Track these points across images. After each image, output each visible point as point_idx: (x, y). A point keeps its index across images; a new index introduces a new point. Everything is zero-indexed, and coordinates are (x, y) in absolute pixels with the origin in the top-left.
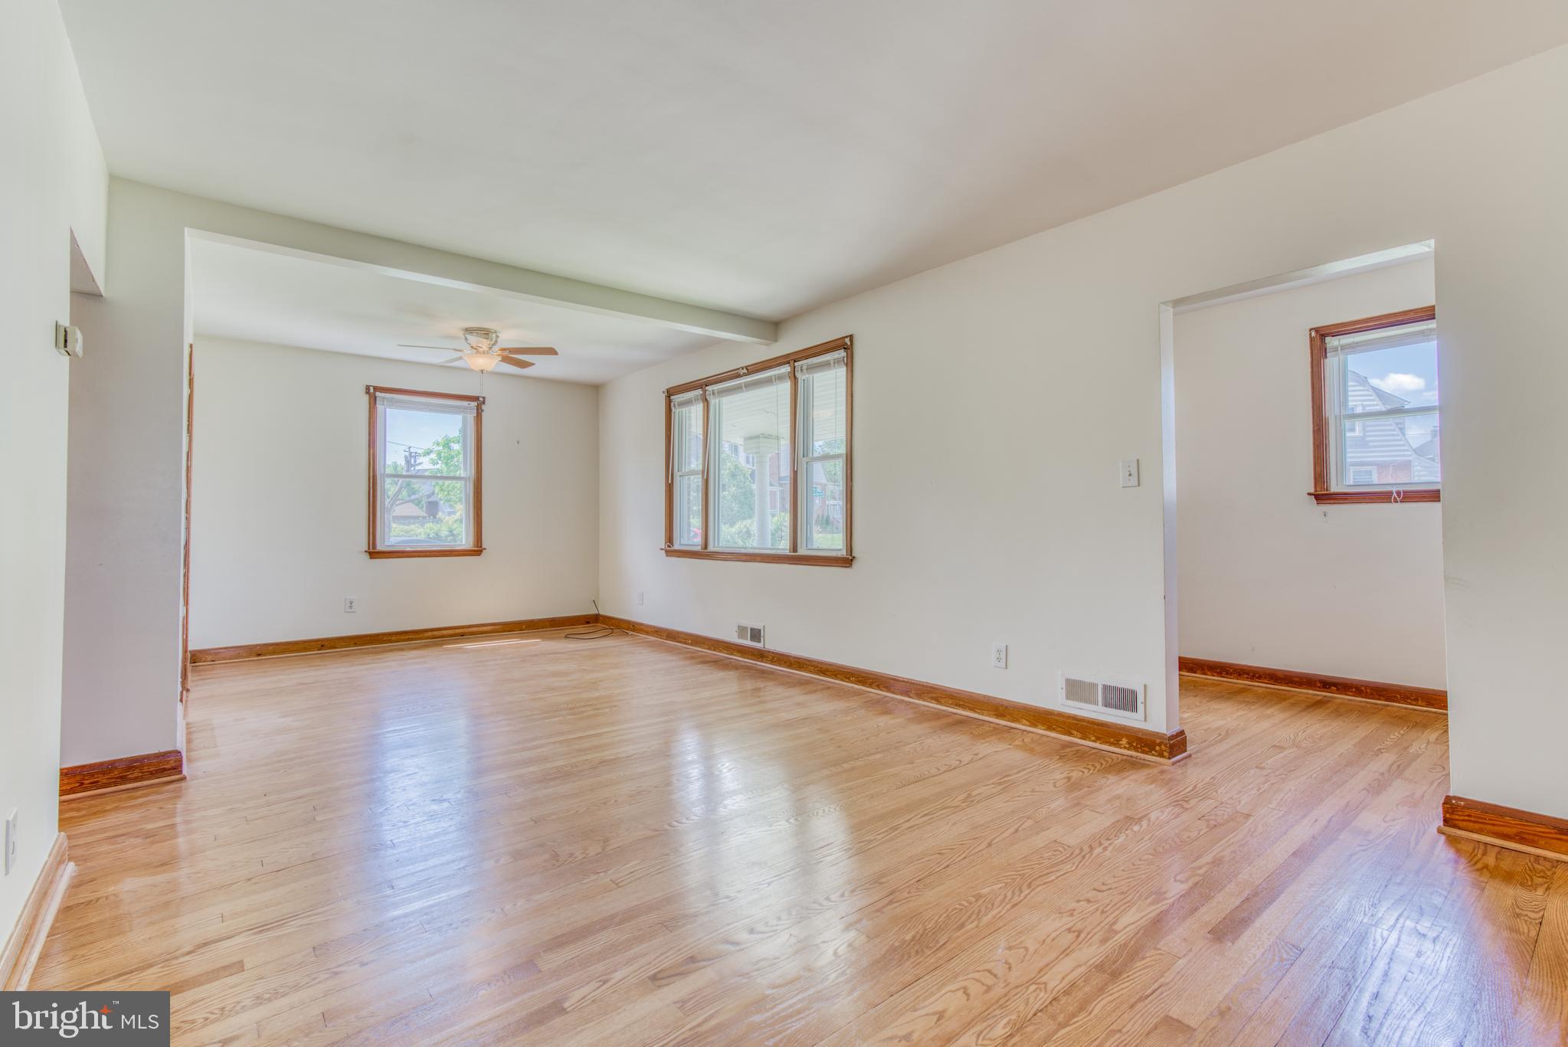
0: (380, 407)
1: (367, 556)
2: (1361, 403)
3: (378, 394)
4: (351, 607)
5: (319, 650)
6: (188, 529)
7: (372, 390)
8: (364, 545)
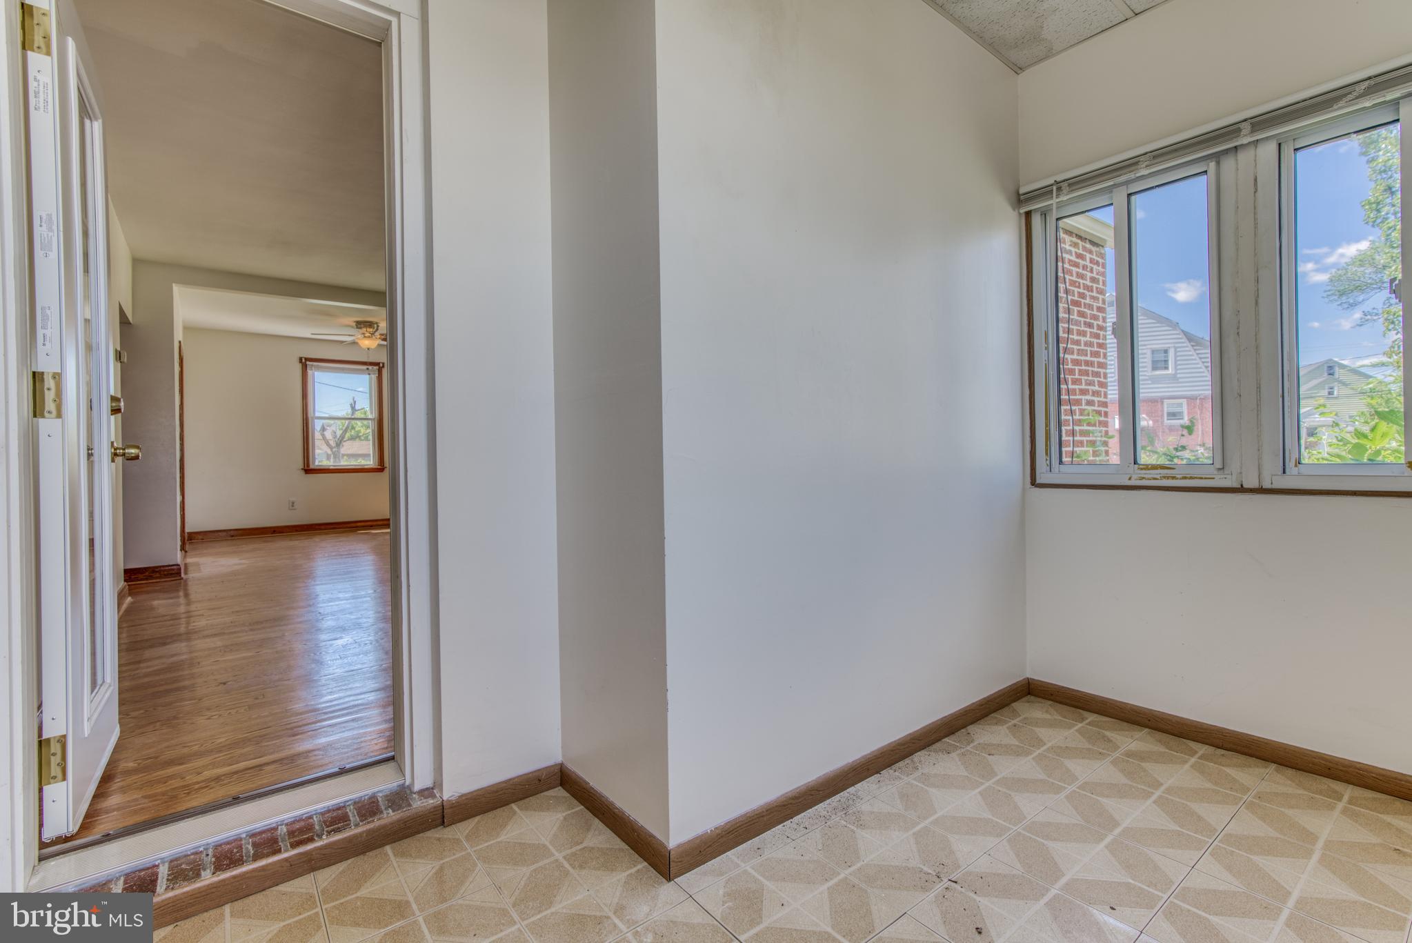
0: (310, 372)
1: (303, 472)
2: (1172, 345)
3: (308, 363)
4: (293, 506)
5: (272, 534)
6: (182, 450)
7: (303, 360)
8: (300, 464)
